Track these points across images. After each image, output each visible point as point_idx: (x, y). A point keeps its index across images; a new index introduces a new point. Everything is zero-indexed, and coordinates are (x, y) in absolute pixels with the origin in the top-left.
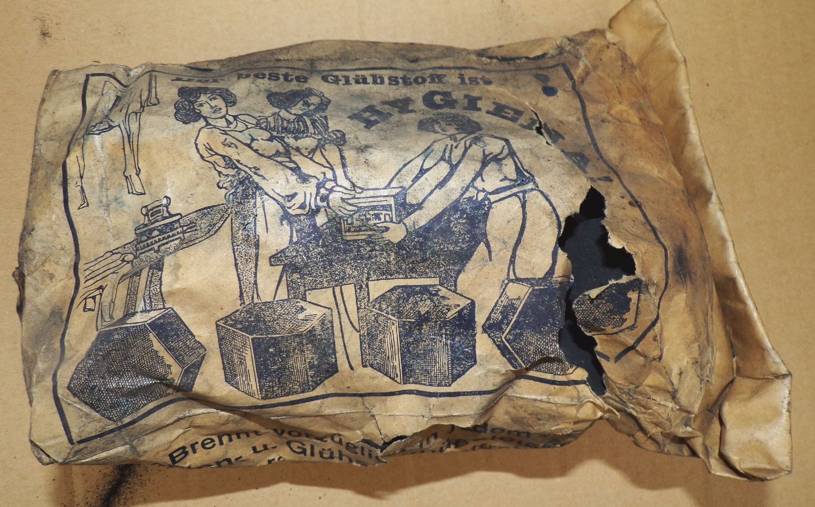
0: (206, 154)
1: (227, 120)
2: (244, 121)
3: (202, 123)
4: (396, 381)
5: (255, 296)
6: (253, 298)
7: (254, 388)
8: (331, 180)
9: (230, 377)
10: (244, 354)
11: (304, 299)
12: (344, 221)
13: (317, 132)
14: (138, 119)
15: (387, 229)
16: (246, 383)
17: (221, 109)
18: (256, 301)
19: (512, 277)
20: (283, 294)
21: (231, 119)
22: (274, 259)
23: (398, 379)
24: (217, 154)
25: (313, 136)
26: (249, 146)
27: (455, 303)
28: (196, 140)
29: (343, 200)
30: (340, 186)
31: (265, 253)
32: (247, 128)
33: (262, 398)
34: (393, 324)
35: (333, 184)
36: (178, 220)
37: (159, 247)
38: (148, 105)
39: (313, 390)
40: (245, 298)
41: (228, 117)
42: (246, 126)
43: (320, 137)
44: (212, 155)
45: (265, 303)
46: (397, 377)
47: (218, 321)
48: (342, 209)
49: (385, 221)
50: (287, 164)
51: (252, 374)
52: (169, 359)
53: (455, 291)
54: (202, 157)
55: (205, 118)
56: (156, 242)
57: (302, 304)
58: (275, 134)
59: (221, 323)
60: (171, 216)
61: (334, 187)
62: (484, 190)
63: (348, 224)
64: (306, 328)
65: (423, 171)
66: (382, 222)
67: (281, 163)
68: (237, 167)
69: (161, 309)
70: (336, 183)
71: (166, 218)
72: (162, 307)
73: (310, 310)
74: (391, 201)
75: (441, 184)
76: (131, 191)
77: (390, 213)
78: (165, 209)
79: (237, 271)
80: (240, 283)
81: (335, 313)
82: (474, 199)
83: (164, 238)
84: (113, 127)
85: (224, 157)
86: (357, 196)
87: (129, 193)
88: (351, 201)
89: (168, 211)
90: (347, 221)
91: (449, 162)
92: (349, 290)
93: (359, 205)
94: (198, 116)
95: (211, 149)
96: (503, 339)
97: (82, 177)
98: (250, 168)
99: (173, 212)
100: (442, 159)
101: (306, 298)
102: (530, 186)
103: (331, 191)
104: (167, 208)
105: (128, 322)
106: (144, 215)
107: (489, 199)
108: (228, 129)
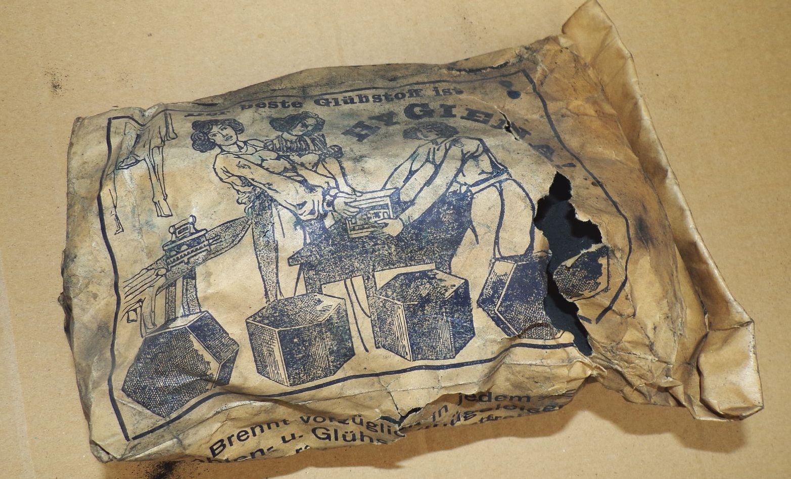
0: (224, 177)
1: (238, 146)
2: (254, 145)
3: (217, 150)
4: (406, 359)
5: (278, 293)
6: (276, 295)
7: (283, 376)
8: (334, 188)
9: (261, 368)
10: (272, 346)
11: (320, 292)
12: (349, 221)
13: (317, 149)
14: (161, 152)
15: (386, 225)
16: (276, 372)
17: (231, 137)
18: (279, 297)
19: (498, 256)
20: (302, 289)
21: (242, 144)
22: (292, 260)
23: (408, 357)
24: (233, 175)
25: (314, 152)
26: (260, 166)
27: (451, 284)
28: (214, 166)
29: (346, 204)
30: (343, 192)
31: (284, 255)
32: (257, 151)
33: (291, 385)
34: (399, 308)
35: (337, 191)
36: (204, 235)
37: (188, 259)
38: (168, 140)
39: (334, 374)
40: (270, 296)
41: (238, 143)
42: (256, 149)
43: (320, 152)
44: (229, 177)
45: (287, 299)
46: (407, 355)
47: (248, 319)
48: (346, 212)
49: (384, 218)
50: (295, 178)
51: (280, 364)
52: (208, 357)
53: (450, 274)
54: (221, 179)
55: (220, 146)
56: (185, 255)
57: (319, 296)
58: (281, 153)
59: (250, 321)
60: (198, 231)
61: (337, 193)
62: (465, 184)
63: (352, 224)
64: (324, 318)
65: (412, 173)
66: (382, 220)
67: (289, 177)
68: (252, 185)
69: (198, 313)
70: (339, 190)
71: (192, 234)
72: (198, 311)
73: (327, 301)
74: (388, 201)
75: (429, 183)
76: (159, 215)
77: (387, 211)
78: (192, 226)
79: (261, 273)
80: (264, 283)
81: (348, 302)
82: (458, 192)
83: (192, 251)
84: (139, 161)
85: (239, 177)
86: (358, 199)
87: (158, 216)
88: (353, 204)
89: (194, 228)
90: (351, 221)
91: (433, 163)
92: (358, 281)
93: (360, 207)
94: (213, 145)
95: (228, 172)
96: (496, 311)
97: (115, 207)
98: (264, 185)
99: (199, 228)
100: (427, 161)
101: (322, 291)
102: (505, 176)
103: (335, 197)
104: (194, 226)
105: (170, 326)
106: (172, 234)
107: (470, 191)
108: (240, 153)
